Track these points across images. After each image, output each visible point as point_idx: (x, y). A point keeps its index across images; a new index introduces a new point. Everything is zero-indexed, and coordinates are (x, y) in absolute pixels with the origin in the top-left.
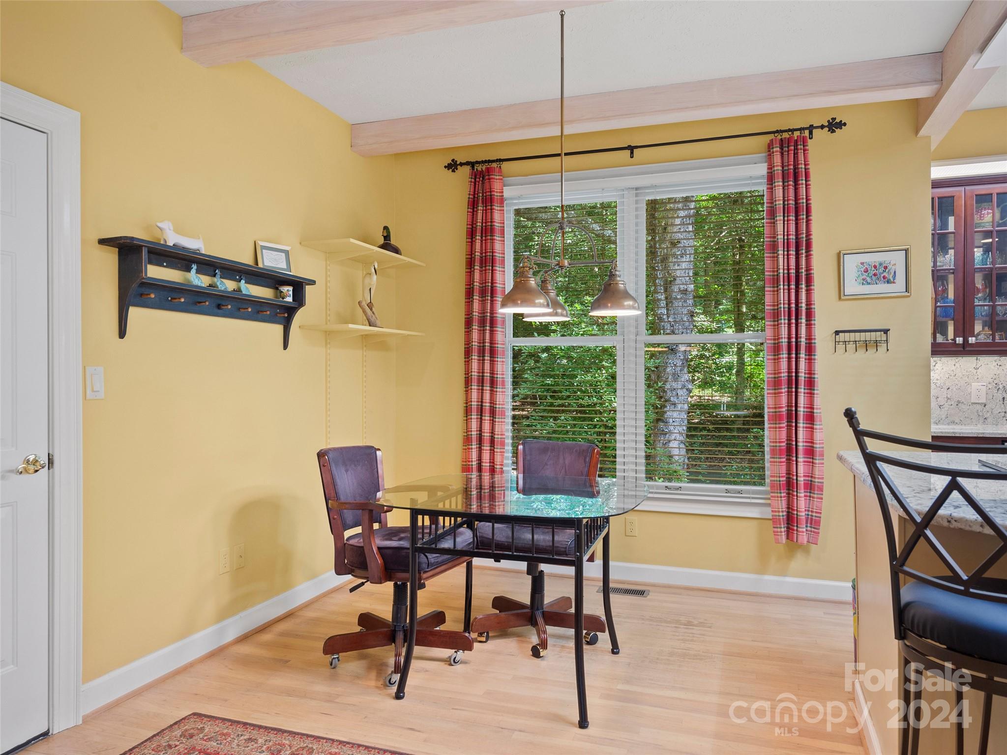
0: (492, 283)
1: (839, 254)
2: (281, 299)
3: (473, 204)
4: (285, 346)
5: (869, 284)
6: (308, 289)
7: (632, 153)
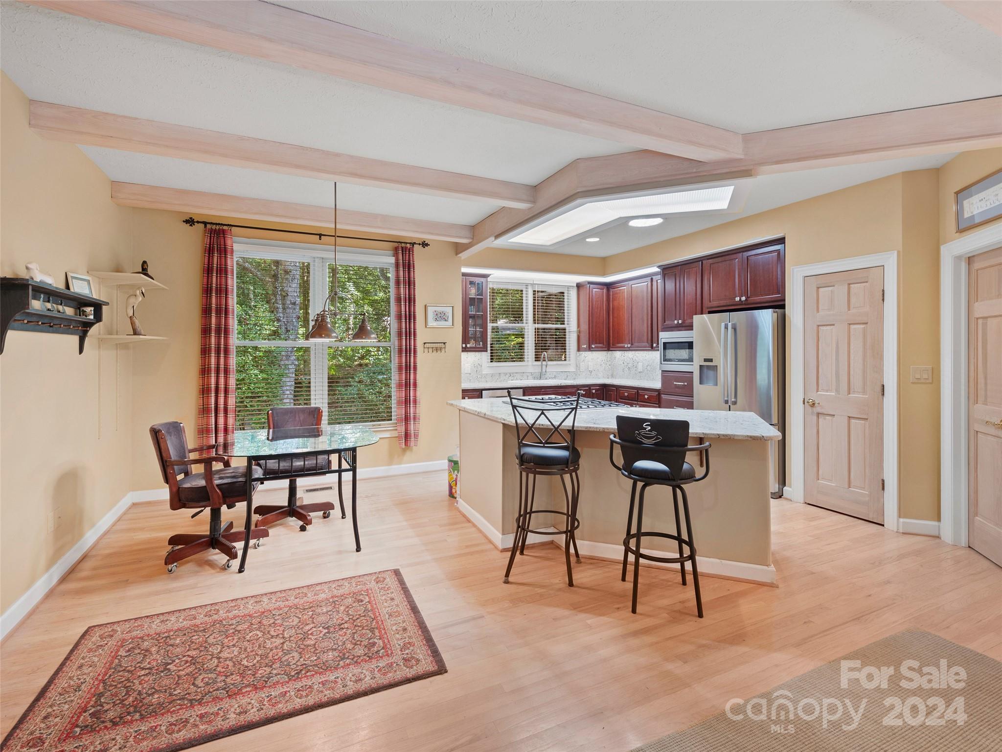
0: (226, 306)
1: (426, 306)
2: (84, 317)
3: (209, 251)
4: (81, 351)
5: (438, 321)
6: (104, 307)
7: (320, 237)
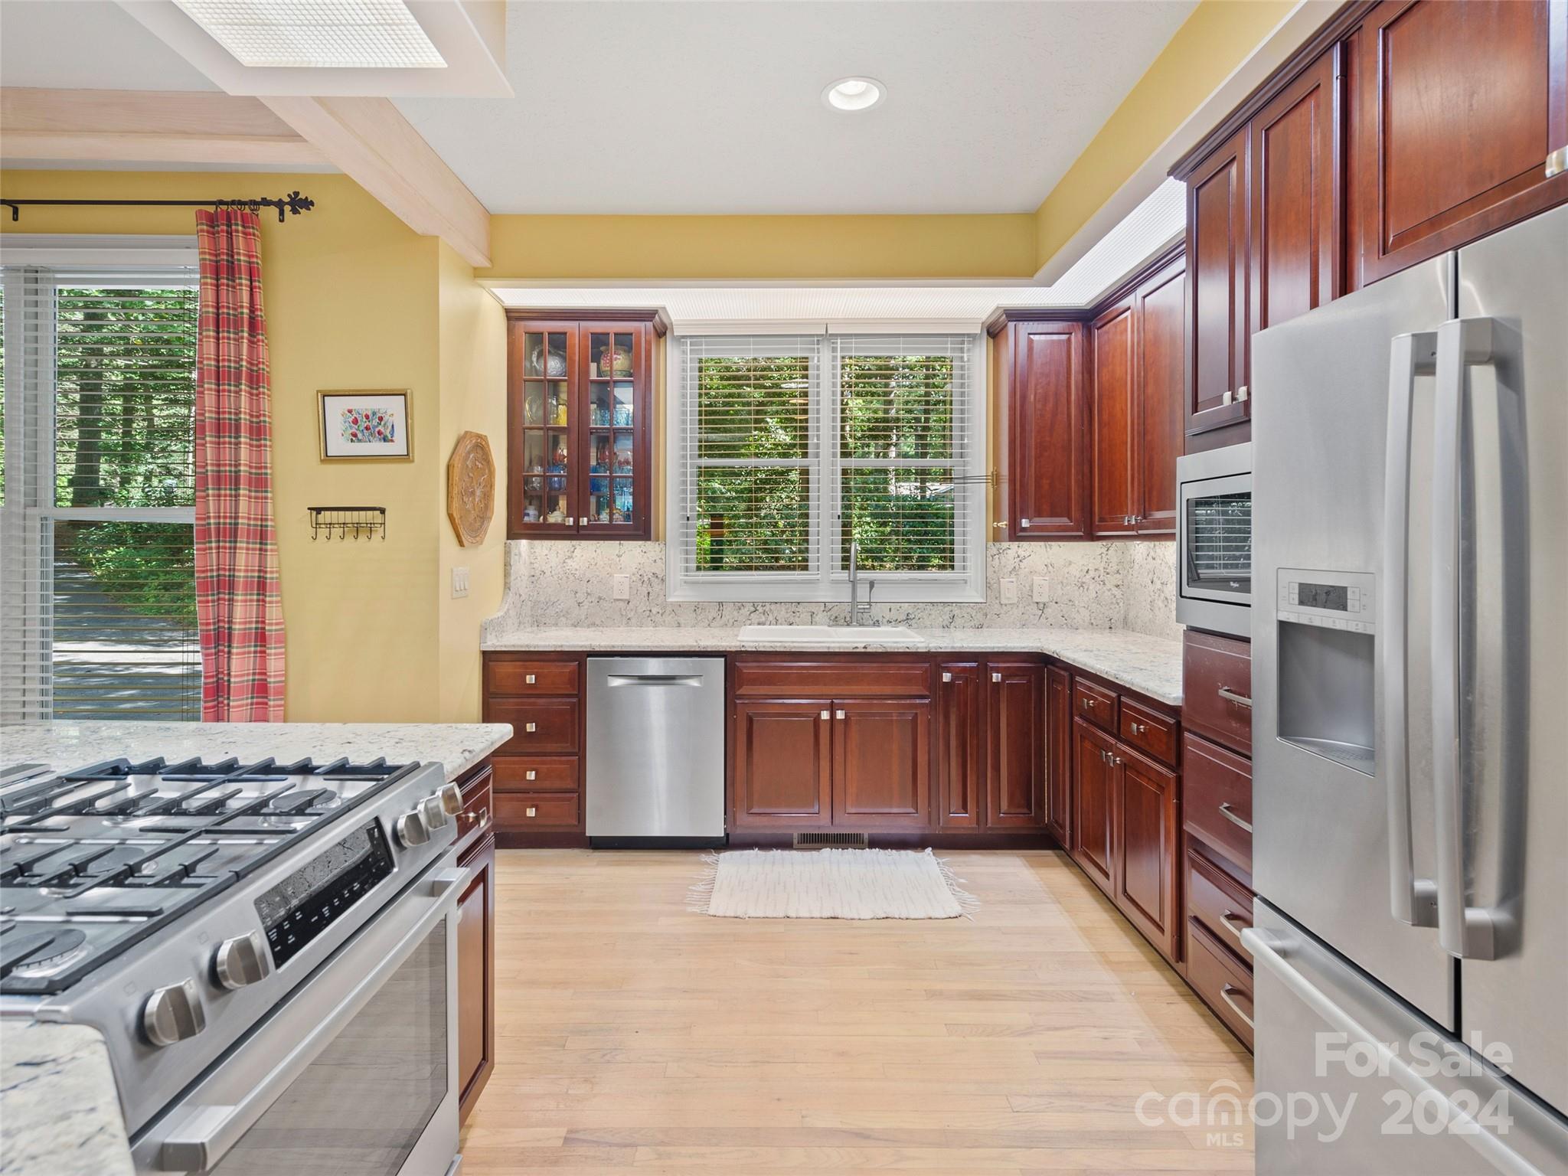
5: (359, 441)
